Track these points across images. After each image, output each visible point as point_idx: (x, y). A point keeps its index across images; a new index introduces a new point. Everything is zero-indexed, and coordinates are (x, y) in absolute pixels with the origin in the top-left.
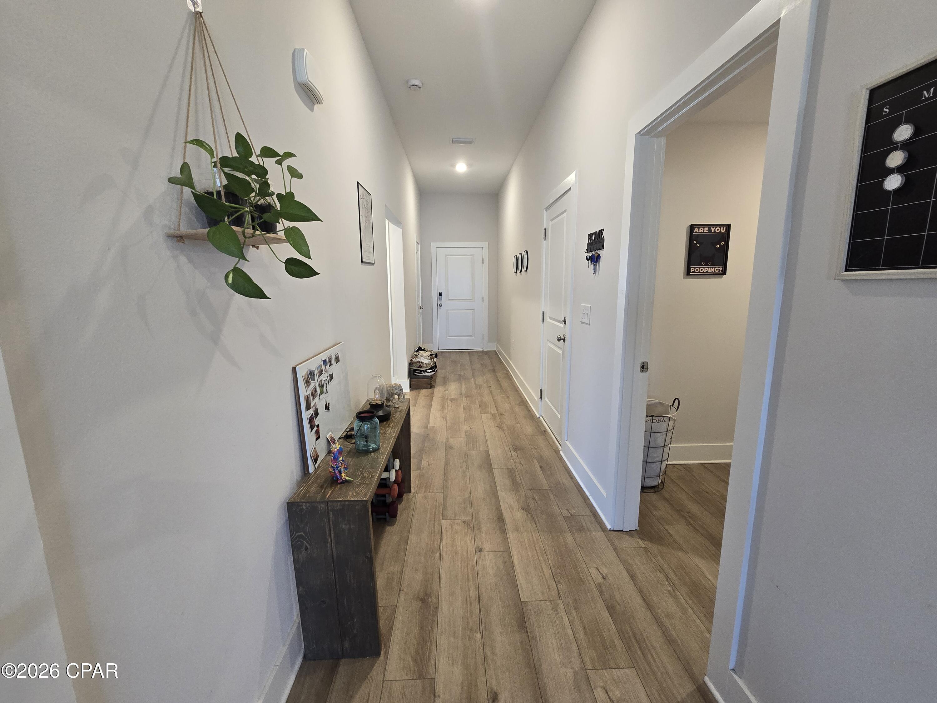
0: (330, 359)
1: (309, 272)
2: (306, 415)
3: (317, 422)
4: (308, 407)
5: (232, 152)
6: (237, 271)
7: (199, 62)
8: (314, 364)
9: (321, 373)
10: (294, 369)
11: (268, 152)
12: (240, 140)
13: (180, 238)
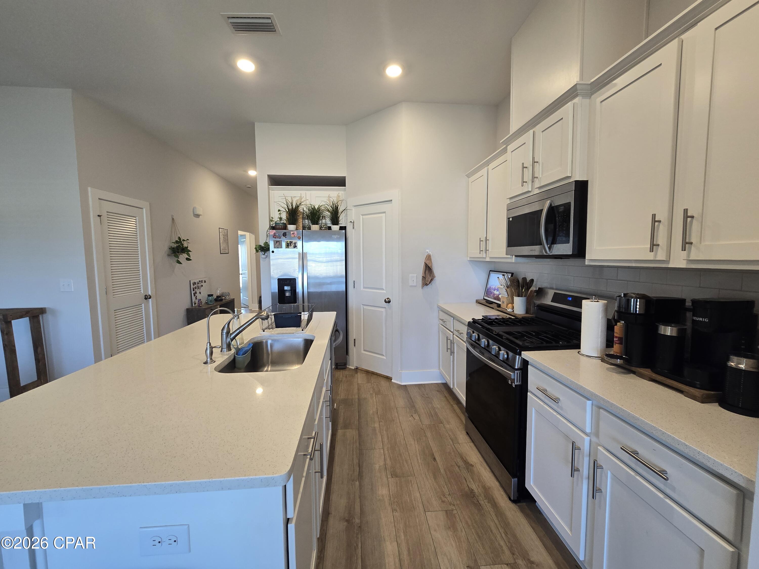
0: (202, 281)
1: (190, 260)
2: (193, 292)
3: (196, 295)
4: (194, 290)
5: (177, 239)
6: (178, 260)
7: (173, 226)
8: (196, 281)
9: (198, 284)
10: (190, 281)
11: (184, 240)
12: (179, 238)
13: (169, 255)
